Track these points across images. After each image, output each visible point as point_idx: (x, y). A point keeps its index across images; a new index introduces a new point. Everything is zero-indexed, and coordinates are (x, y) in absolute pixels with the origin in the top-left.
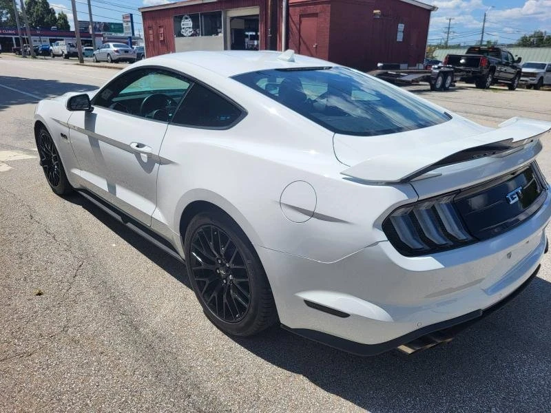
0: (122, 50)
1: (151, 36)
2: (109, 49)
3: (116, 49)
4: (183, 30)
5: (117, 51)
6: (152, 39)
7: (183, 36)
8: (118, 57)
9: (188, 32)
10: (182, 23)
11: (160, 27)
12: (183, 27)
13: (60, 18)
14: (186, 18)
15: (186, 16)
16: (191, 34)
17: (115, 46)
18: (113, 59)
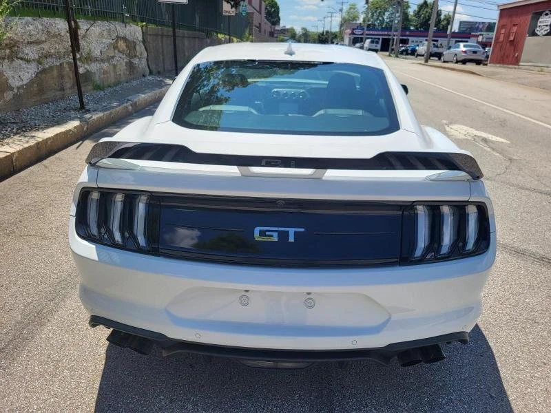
0: (470, 51)
1: (502, 36)
2: (457, 49)
3: (464, 49)
4: (538, 29)
5: (465, 52)
6: (501, 39)
7: (537, 35)
8: (463, 58)
9: (543, 31)
10: (540, 20)
11: (514, 25)
12: (539, 24)
13: (444, 19)
14: (547, 14)
15: (547, 12)
16: (546, 32)
17: (465, 46)
18: (459, 59)
